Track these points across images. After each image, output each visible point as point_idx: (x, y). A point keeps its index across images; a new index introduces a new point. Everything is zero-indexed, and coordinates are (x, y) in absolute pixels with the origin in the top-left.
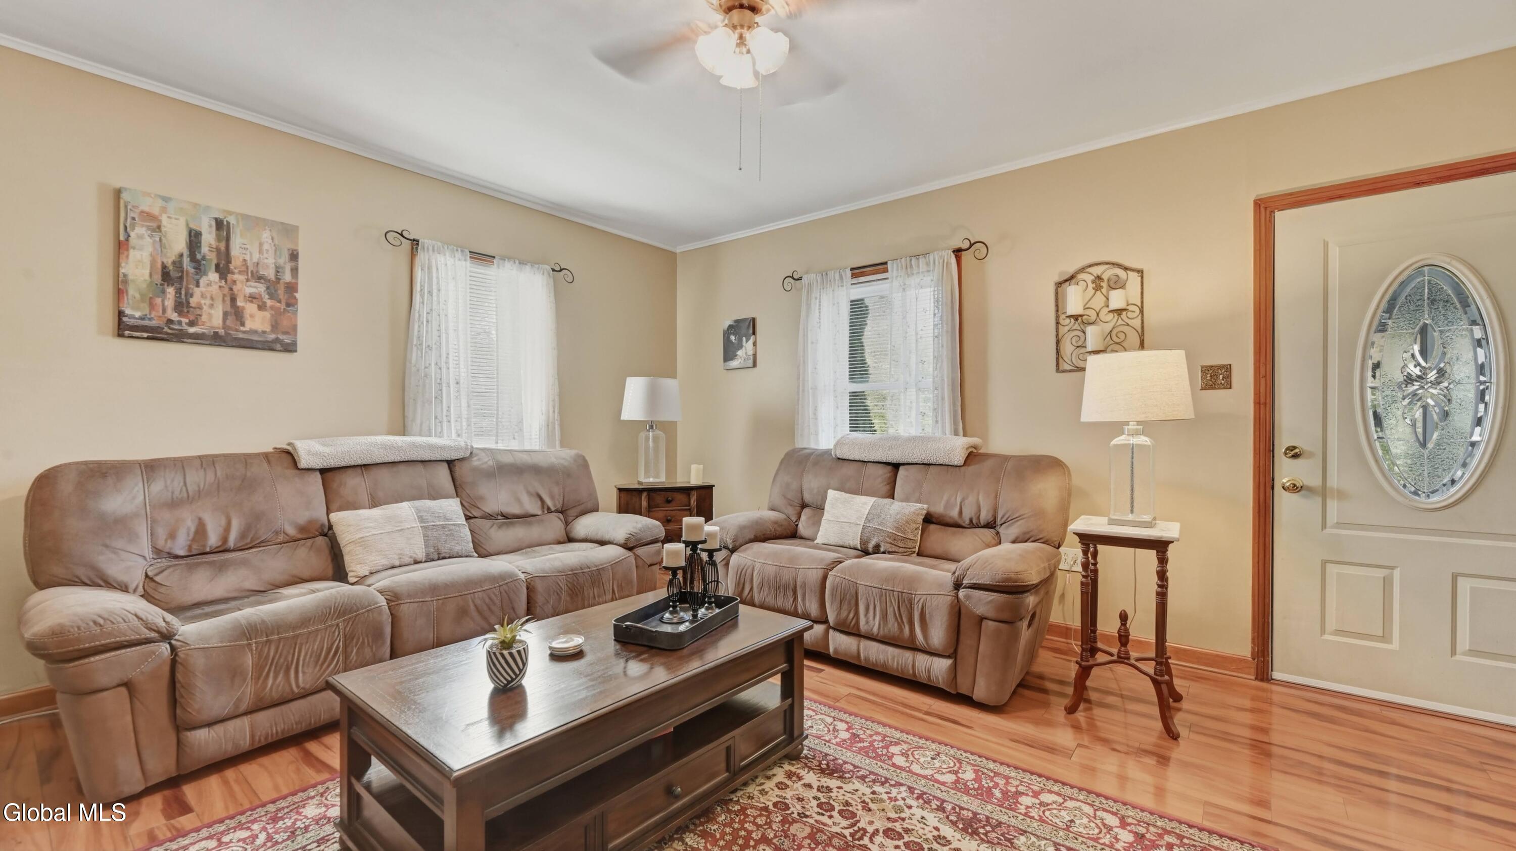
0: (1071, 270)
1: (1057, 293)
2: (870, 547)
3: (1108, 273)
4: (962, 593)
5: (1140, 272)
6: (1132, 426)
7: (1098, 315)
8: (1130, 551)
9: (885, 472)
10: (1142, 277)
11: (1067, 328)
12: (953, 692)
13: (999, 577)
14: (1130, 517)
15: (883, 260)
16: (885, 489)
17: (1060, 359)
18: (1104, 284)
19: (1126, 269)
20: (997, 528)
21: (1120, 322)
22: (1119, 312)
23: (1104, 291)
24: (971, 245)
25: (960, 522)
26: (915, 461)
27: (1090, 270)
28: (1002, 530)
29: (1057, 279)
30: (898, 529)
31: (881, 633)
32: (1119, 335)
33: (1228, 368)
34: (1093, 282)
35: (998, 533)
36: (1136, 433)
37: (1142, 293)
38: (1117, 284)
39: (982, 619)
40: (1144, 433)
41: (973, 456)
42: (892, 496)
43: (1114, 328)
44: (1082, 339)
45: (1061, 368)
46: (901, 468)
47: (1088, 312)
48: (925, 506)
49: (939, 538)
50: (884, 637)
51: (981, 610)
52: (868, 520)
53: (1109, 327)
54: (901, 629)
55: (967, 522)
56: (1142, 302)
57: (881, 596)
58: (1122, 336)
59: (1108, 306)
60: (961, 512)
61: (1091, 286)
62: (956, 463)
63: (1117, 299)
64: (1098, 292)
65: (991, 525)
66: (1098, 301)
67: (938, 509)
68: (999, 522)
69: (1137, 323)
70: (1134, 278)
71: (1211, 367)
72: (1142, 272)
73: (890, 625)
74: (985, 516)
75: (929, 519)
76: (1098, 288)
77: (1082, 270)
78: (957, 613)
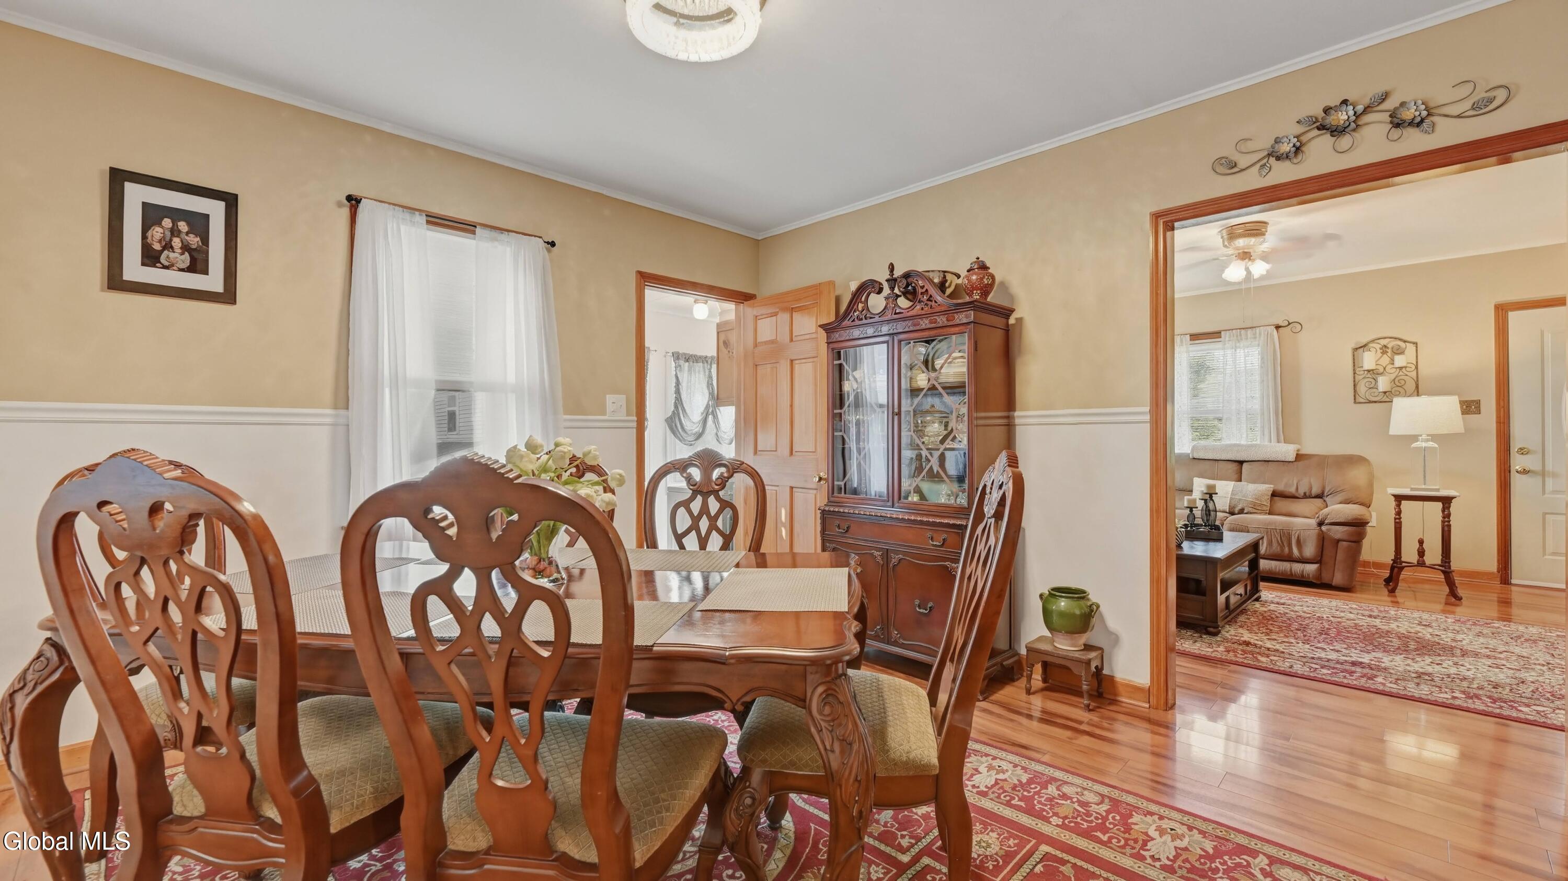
0: (1364, 341)
1: (1354, 356)
2: (1236, 510)
3: (1391, 344)
4: (1324, 528)
5: (1416, 344)
6: (1424, 437)
7: (1385, 369)
8: (1421, 503)
9: (1234, 467)
10: (1417, 347)
11: (1361, 377)
12: (1319, 582)
13: (1350, 518)
14: (1423, 487)
15: (1216, 329)
16: (1236, 476)
17: (1357, 395)
18: (1389, 351)
19: (1405, 342)
20: (1325, 498)
21: (1401, 373)
22: (1401, 368)
23: (1389, 354)
24: (1289, 324)
25: (1297, 495)
26: (1259, 459)
27: (1378, 341)
28: (1327, 499)
29: (1354, 346)
30: (1257, 499)
31: (1268, 552)
32: (1401, 381)
33: (1478, 403)
34: (1381, 349)
35: (1325, 501)
36: (1427, 440)
37: (1417, 357)
38: (1399, 352)
39: (1338, 541)
40: (1432, 441)
41: (1299, 457)
42: (1240, 480)
43: (1397, 377)
44: (1373, 383)
45: (1357, 401)
46: (1245, 465)
47: (1378, 367)
48: (1272, 486)
49: (1282, 504)
50: (1269, 555)
51: (1338, 536)
52: (1232, 494)
53: (1393, 376)
54: (1282, 550)
55: (1302, 494)
56: (1417, 362)
57: (1267, 532)
58: (1403, 382)
59: (1393, 364)
60: (1297, 489)
61: (1379, 351)
62: (1290, 460)
63: (1400, 361)
64: (1385, 356)
65: (1320, 496)
66: (1385, 360)
67: (1281, 487)
68: (1325, 494)
69: (1414, 374)
70: (1410, 349)
71: (1466, 401)
72: (1417, 344)
73: (1274, 548)
74: (1316, 490)
75: (1274, 494)
76: (1384, 353)
77: (1373, 341)
78: (1322, 539)
